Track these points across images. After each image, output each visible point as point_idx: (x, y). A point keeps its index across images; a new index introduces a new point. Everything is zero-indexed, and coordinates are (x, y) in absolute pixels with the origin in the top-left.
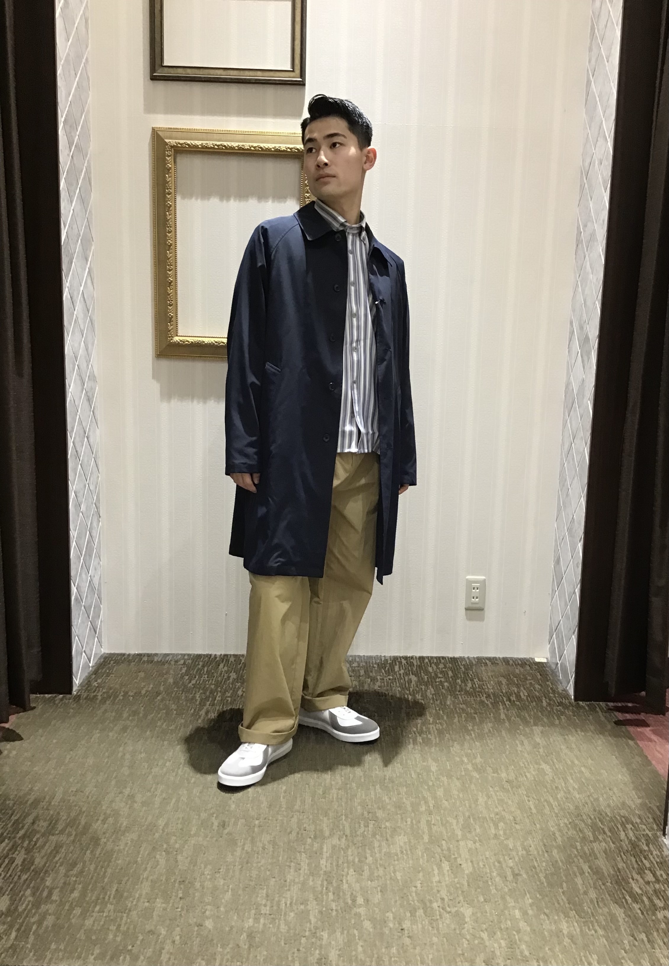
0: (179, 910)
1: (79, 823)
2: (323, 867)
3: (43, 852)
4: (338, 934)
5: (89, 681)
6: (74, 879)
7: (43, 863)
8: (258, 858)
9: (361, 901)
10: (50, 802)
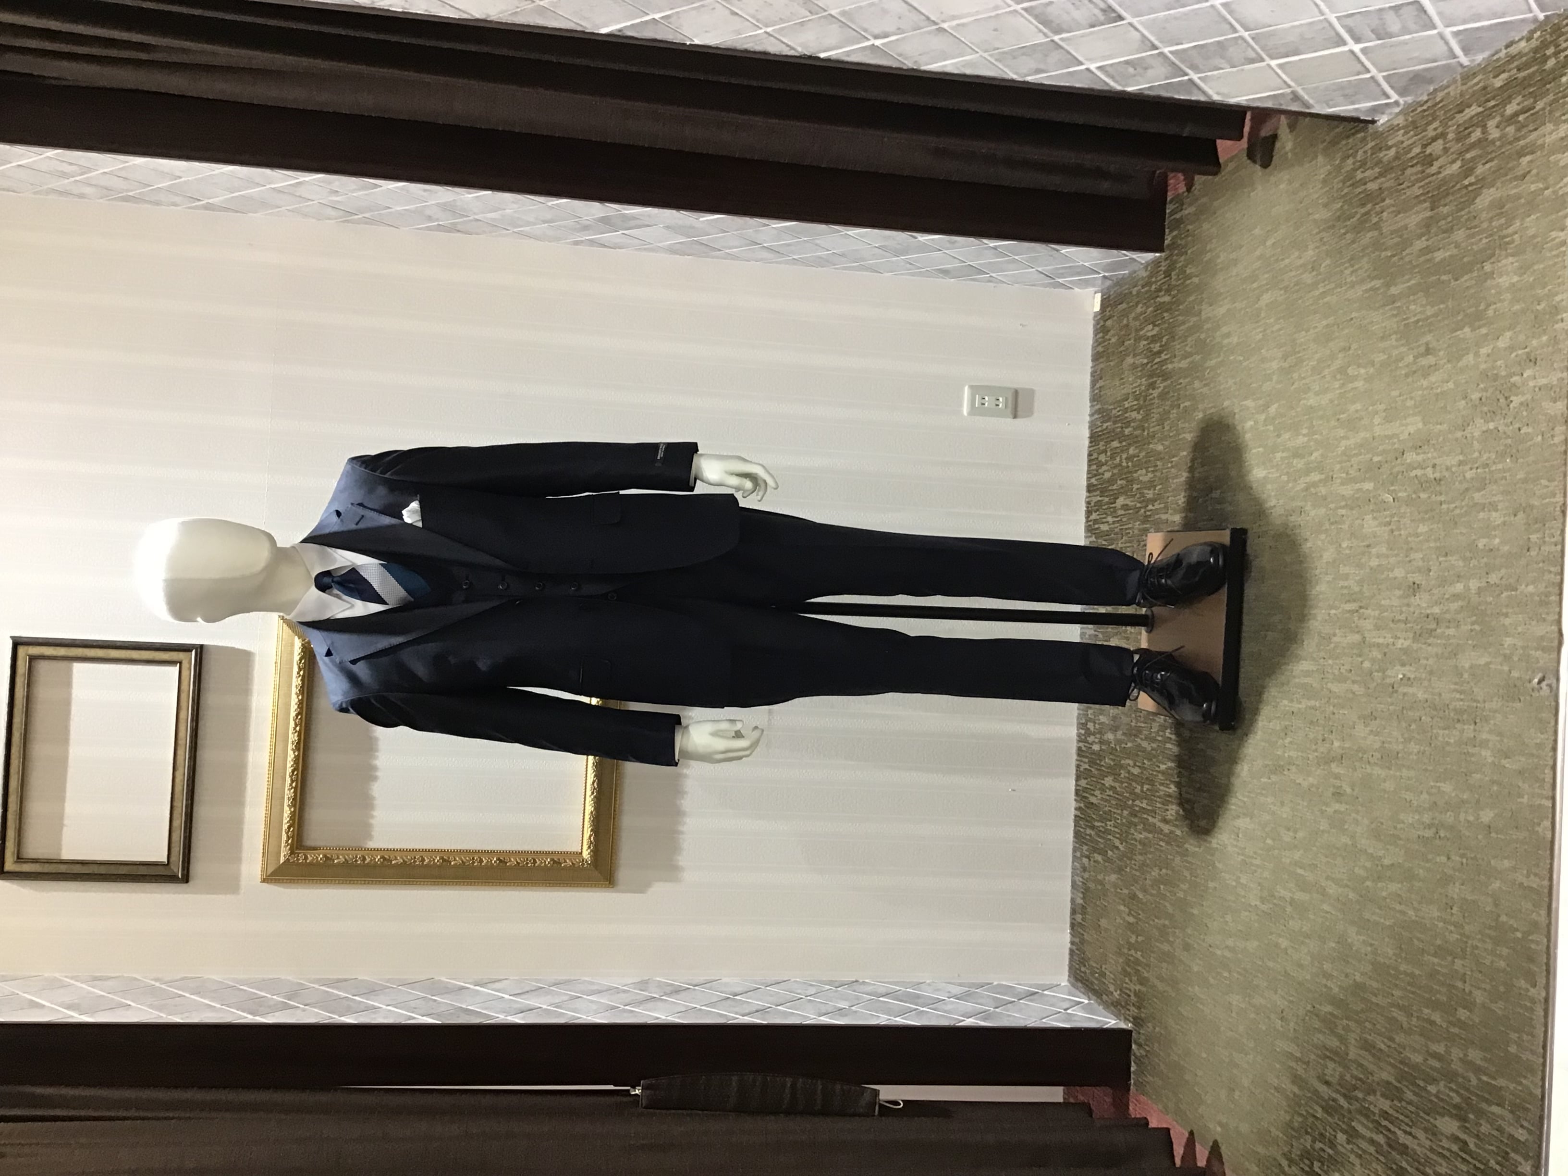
0: (1464, 861)
1: (1331, 1014)
2: (1407, 643)
3: (1371, 1067)
4: (1507, 621)
5: (1112, 1004)
6: (1415, 1020)
7: (1389, 1068)
8: (1390, 743)
9: (1459, 587)
10: (1297, 1060)
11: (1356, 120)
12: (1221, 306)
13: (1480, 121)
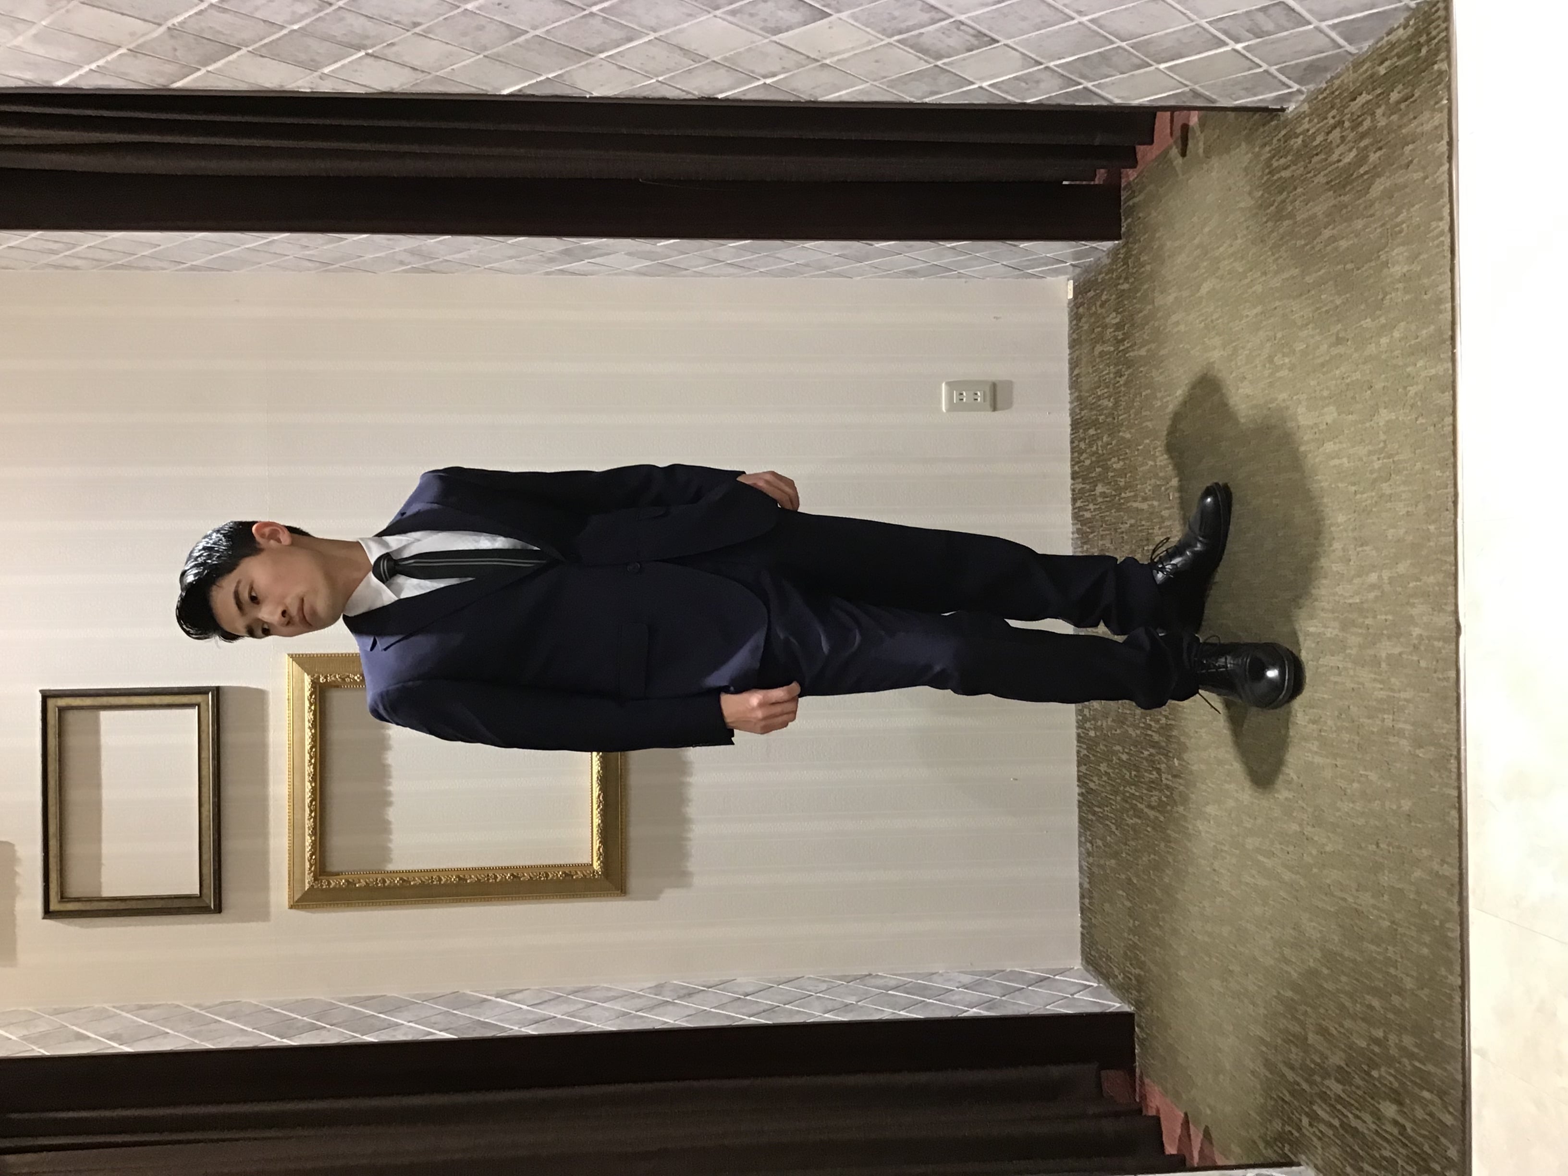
0: (1391, 849)
1: (1292, 1000)
2: (1336, 632)
3: (1328, 1053)
4: (1414, 612)
5: (1117, 987)
6: (1358, 1005)
7: (1341, 1053)
9: (1373, 578)
10: (1266, 1044)
11: (1266, 110)
12: (1170, 294)
13: (1369, 110)
